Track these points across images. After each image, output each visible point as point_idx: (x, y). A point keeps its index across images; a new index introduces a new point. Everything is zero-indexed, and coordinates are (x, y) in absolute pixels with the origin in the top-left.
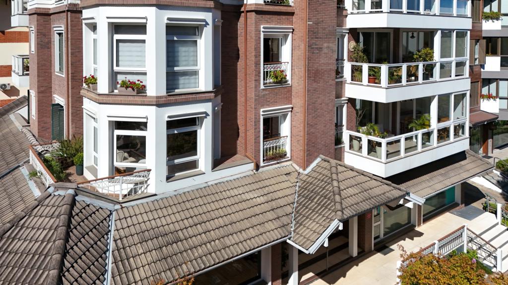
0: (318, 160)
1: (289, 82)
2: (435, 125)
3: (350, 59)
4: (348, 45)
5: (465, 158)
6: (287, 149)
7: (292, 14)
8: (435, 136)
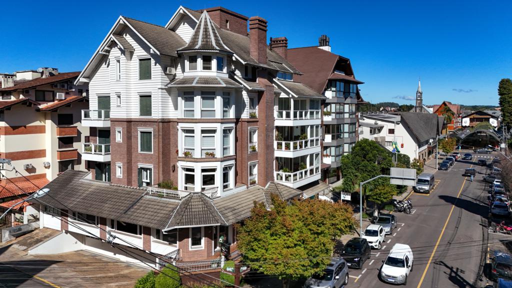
0: (269, 183)
1: (257, 150)
2: (308, 167)
3: (276, 140)
4: (275, 133)
5: (319, 184)
6: (256, 179)
7: (258, 121)
8: (308, 173)
